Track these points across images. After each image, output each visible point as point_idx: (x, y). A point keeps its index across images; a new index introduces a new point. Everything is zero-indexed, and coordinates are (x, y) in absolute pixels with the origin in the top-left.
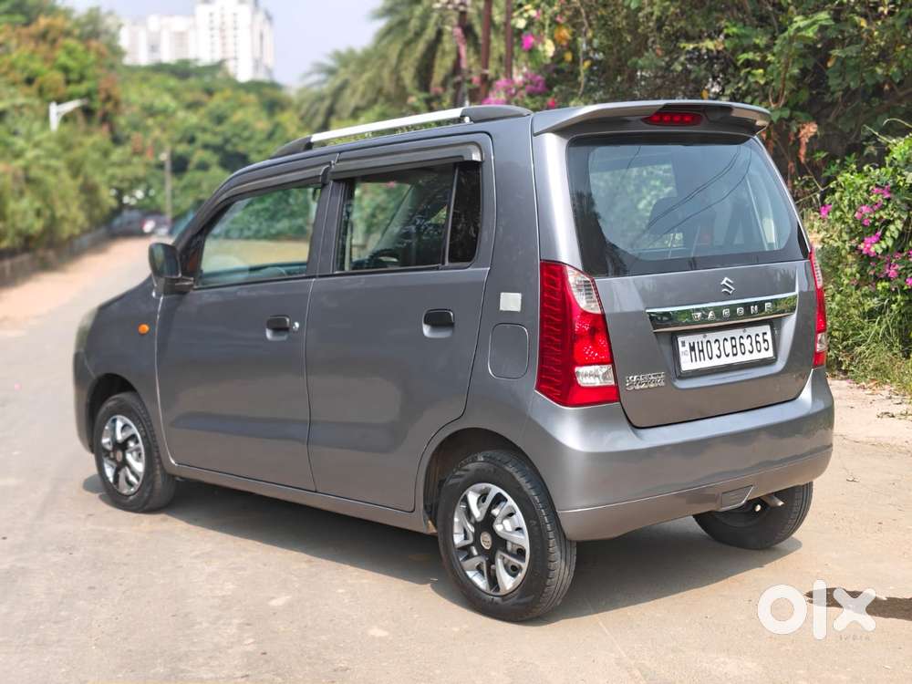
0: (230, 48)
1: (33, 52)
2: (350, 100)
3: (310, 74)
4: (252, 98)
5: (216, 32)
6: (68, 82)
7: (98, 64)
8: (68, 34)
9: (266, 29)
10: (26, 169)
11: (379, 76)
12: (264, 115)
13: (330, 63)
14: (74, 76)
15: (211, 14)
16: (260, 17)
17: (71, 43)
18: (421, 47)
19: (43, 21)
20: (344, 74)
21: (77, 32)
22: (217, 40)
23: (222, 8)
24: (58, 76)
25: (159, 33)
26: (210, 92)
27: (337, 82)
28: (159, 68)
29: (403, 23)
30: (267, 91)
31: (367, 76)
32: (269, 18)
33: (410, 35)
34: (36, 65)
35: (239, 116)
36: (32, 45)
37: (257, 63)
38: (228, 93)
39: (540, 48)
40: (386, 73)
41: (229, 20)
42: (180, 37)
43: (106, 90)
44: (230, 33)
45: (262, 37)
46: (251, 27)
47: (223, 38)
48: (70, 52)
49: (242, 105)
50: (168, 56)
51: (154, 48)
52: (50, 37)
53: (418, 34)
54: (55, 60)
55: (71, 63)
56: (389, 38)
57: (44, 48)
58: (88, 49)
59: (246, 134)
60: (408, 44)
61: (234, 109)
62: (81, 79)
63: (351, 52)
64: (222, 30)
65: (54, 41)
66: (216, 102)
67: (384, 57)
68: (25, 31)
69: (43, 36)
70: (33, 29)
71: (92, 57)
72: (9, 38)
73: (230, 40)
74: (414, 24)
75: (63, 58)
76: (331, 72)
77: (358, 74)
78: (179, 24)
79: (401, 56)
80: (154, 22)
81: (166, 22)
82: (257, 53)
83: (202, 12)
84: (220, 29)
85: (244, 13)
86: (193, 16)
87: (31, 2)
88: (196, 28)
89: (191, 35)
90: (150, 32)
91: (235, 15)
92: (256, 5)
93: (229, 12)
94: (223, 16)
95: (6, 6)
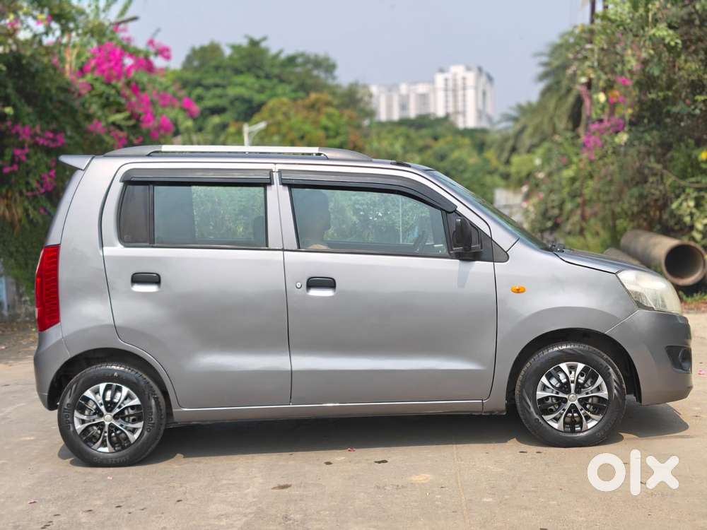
0: (460, 104)
1: (306, 118)
2: (526, 140)
3: (499, 122)
4: (467, 141)
5: (450, 94)
6: (328, 137)
7: (349, 124)
8: (328, 104)
9: (488, 88)
11: (542, 123)
12: (475, 153)
13: (514, 113)
14: (332, 133)
15: (446, 80)
16: (484, 79)
17: (330, 110)
18: (571, 99)
19: (313, 96)
20: (523, 120)
21: (336, 102)
22: (451, 99)
23: (455, 75)
24: (321, 133)
25: (408, 96)
26: (436, 138)
27: (518, 126)
28: (404, 122)
30: (479, 136)
31: (535, 122)
32: (490, 79)
33: (563, 91)
34: (307, 127)
35: (456, 154)
36: (305, 113)
37: (480, 114)
38: (449, 138)
40: (546, 120)
41: (460, 83)
42: (423, 98)
43: (354, 142)
44: (460, 93)
45: (484, 94)
46: (476, 88)
47: (455, 96)
48: (330, 116)
49: (459, 147)
50: (412, 113)
51: (404, 107)
52: (317, 107)
53: (569, 90)
54: (318, 122)
55: (330, 124)
56: (548, 95)
57: (313, 114)
58: (341, 116)
59: (461, 168)
60: (562, 98)
61: (452, 150)
62: (337, 134)
63: (530, 104)
64: (455, 90)
65: (319, 111)
66: (440, 145)
67: (545, 108)
68: (300, 103)
69: (312, 107)
70: (307, 102)
71: (345, 119)
72: (290, 109)
73: (460, 98)
75: (324, 121)
76: (515, 119)
77: (531, 119)
78: (422, 89)
79: (556, 108)
80: (404, 89)
81: (413, 87)
82: (481, 107)
83: (440, 79)
84: (453, 90)
85: (471, 77)
86: (432, 82)
87: (309, 82)
88: (435, 90)
89: (432, 96)
90: (401, 96)
91: (464, 79)
92: (480, 69)
93: (459, 78)
94: (455, 80)
95: (293, 87)
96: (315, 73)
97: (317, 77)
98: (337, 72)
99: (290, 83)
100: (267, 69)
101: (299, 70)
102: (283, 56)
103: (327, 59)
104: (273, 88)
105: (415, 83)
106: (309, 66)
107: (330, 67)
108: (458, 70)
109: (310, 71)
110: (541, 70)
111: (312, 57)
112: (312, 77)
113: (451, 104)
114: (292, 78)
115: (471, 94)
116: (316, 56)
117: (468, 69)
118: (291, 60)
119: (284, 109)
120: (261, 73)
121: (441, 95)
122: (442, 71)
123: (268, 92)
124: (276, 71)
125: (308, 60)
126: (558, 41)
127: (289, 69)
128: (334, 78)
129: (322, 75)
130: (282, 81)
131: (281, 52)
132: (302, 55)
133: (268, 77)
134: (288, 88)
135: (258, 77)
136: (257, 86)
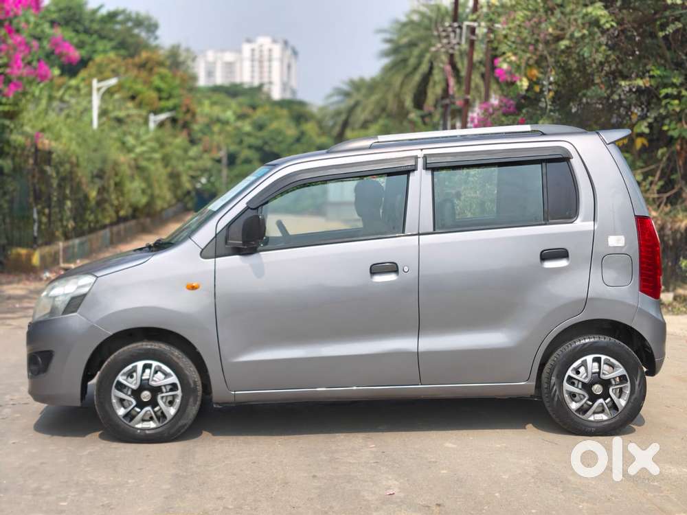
0: (266, 75)
1: (136, 77)
2: (361, 115)
3: (331, 96)
4: (285, 112)
5: (256, 64)
6: (160, 99)
7: (182, 86)
8: (161, 64)
9: (293, 61)
10: (135, 160)
11: (385, 98)
12: (292, 125)
13: (346, 88)
14: (164, 95)
15: (253, 50)
16: (289, 52)
17: (163, 71)
18: (417, 78)
19: (144, 55)
20: (357, 97)
22: (257, 69)
23: (261, 46)
24: (154, 95)
25: (214, 63)
26: (254, 107)
27: (351, 102)
28: (217, 89)
29: (405, 61)
30: (296, 107)
31: (374, 98)
32: (295, 53)
33: (409, 69)
34: (139, 87)
35: (274, 125)
36: (135, 72)
37: (285, 86)
38: (267, 108)
39: (518, 83)
40: (390, 97)
41: (266, 53)
42: (229, 66)
43: (187, 105)
44: (266, 64)
45: (289, 67)
46: (282, 60)
47: (261, 67)
48: (162, 78)
49: (277, 117)
50: (219, 80)
51: (210, 74)
52: (149, 66)
53: (416, 68)
54: (151, 83)
55: (162, 85)
56: (393, 71)
57: (144, 74)
58: (174, 76)
59: (280, 138)
60: (408, 76)
61: (271, 120)
62: (170, 97)
63: (362, 80)
64: (261, 62)
65: (151, 70)
66: (259, 114)
67: (389, 85)
68: (130, 61)
69: (142, 66)
70: (137, 60)
71: (177, 82)
72: (119, 66)
73: (266, 69)
74: (412, 61)
75: (157, 81)
76: (347, 94)
77: (367, 96)
78: (229, 57)
79: (402, 84)
80: (211, 56)
81: (219, 55)
82: (285, 79)
83: (247, 48)
84: (259, 61)
85: (277, 50)
86: (239, 51)
87: (130, 40)
88: (242, 60)
89: (238, 65)
90: (207, 63)
91: (270, 50)
92: (286, 43)
93: (266, 48)
94: (261, 51)
95: (113, 43)
96: (136, 31)
97: (137, 36)
98: (158, 33)
99: (111, 40)
100: (87, 23)
101: (118, 27)
102: (104, 12)
103: (148, 18)
104: (93, 43)
105: (223, 50)
106: (130, 24)
107: (152, 27)
108: (264, 42)
109: (130, 29)
110: (387, 46)
111: (134, 15)
112: (133, 36)
113: (257, 75)
114: (113, 35)
115: (276, 65)
116: (138, 14)
117: (275, 41)
118: (112, 16)
119: (113, 66)
120: (80, 28)
121: (247, 65)
122: (249, 41)
123: (88, 48)
124: (96, 26)
125: (128, 19)
126: (403, 19)
127: (109, 26)
128: (156, 38)
129: (143, 34)
130: (102, 37)
131: (101, 7)
132: (123, 12)
133: (87, 31)
134: (109, 45)
135: (77, 31)
136: (75, 40)
